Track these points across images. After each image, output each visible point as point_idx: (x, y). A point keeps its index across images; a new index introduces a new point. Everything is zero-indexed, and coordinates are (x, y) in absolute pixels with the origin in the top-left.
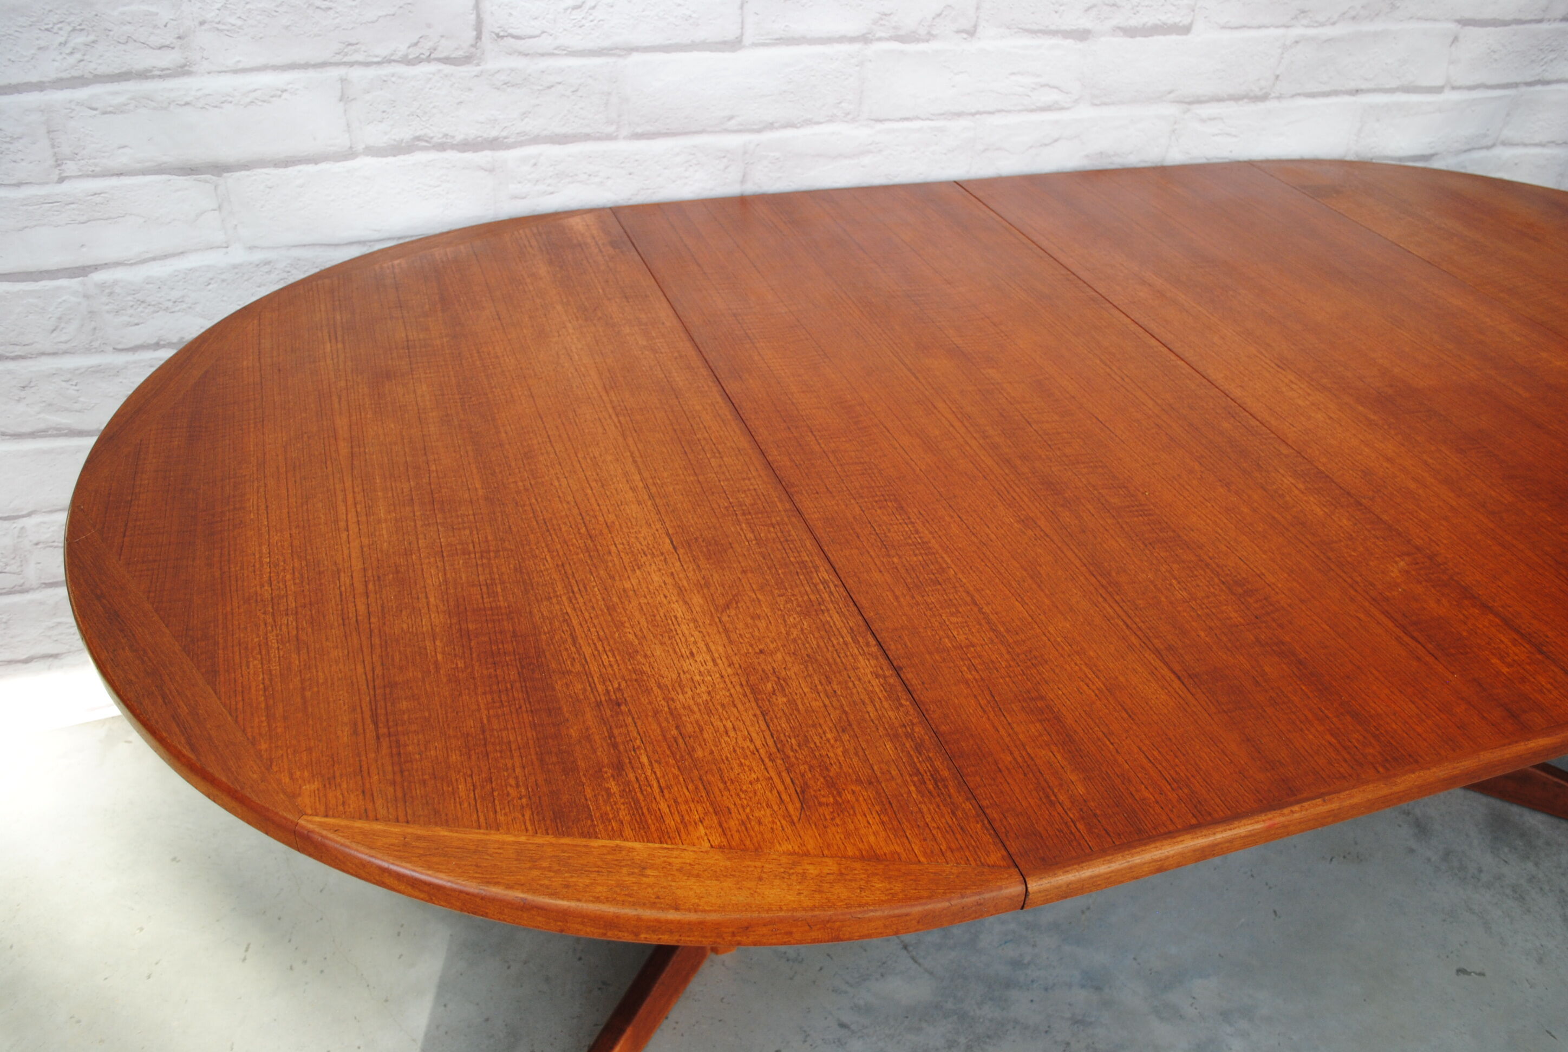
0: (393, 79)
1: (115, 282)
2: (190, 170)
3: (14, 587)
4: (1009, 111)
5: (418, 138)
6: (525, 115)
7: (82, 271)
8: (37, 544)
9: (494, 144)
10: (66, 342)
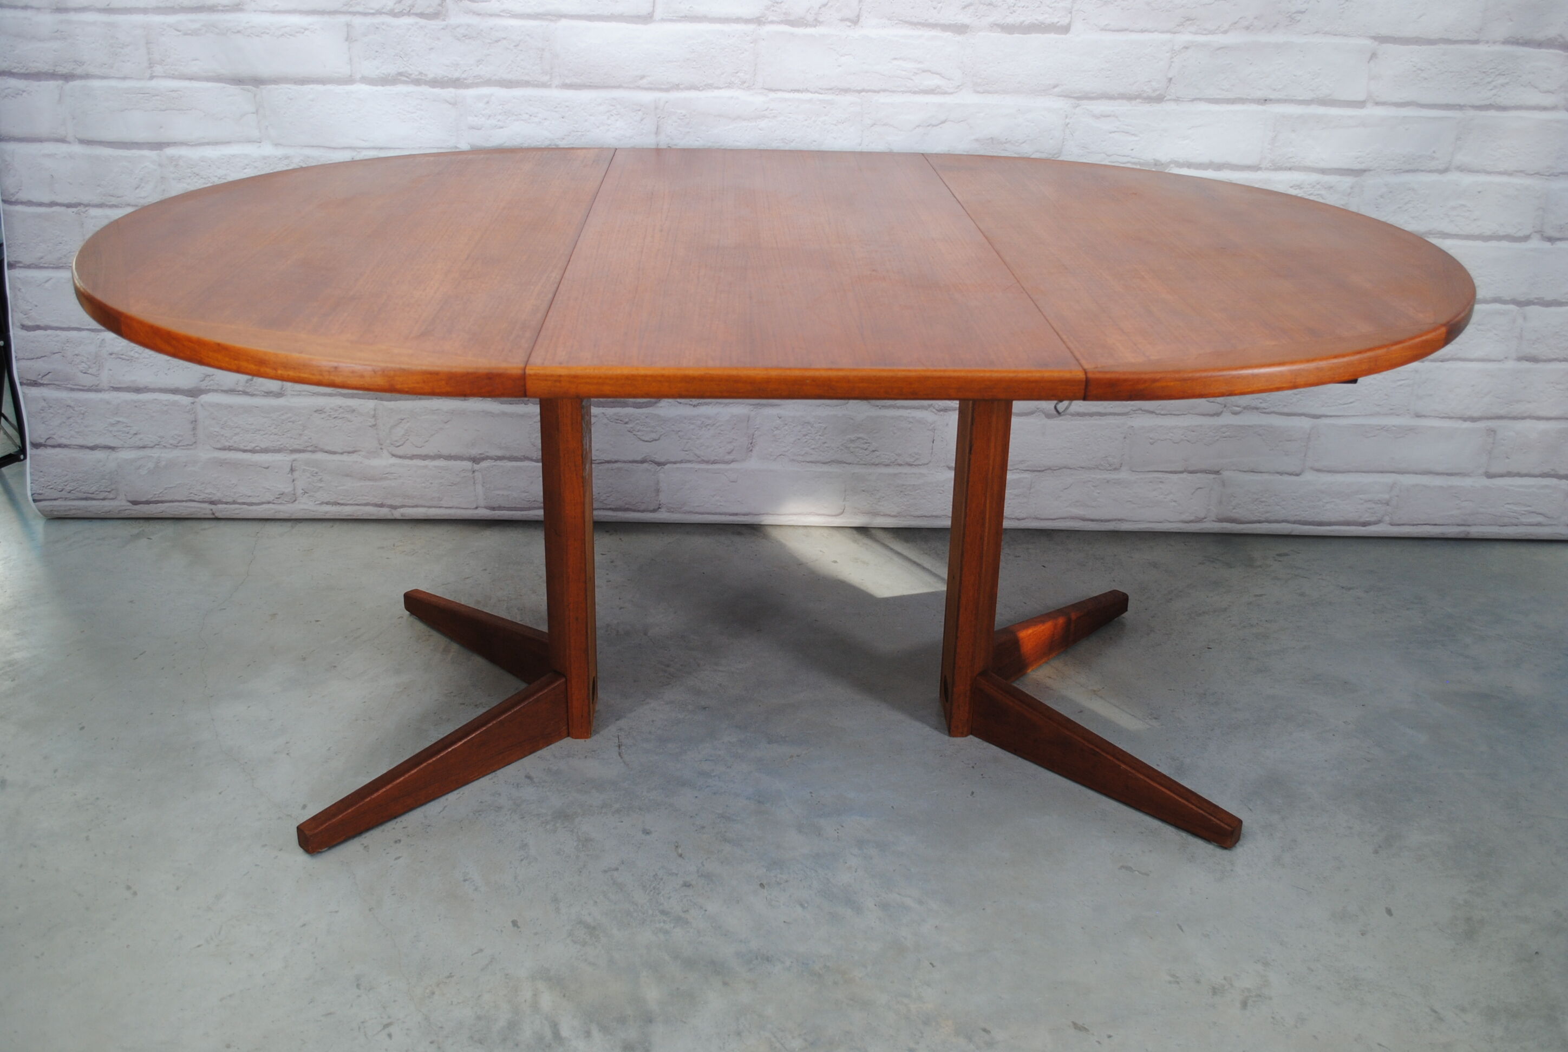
0: (383, 27)
1: (180, 157)
2: (238, 81)
3: (92, 386)
4: (893, 92)
5: (400, 74)
6: (479, 62)
7: (159, 146)
8: (111, 354)
9: (456, 83)
10: (144, 198)
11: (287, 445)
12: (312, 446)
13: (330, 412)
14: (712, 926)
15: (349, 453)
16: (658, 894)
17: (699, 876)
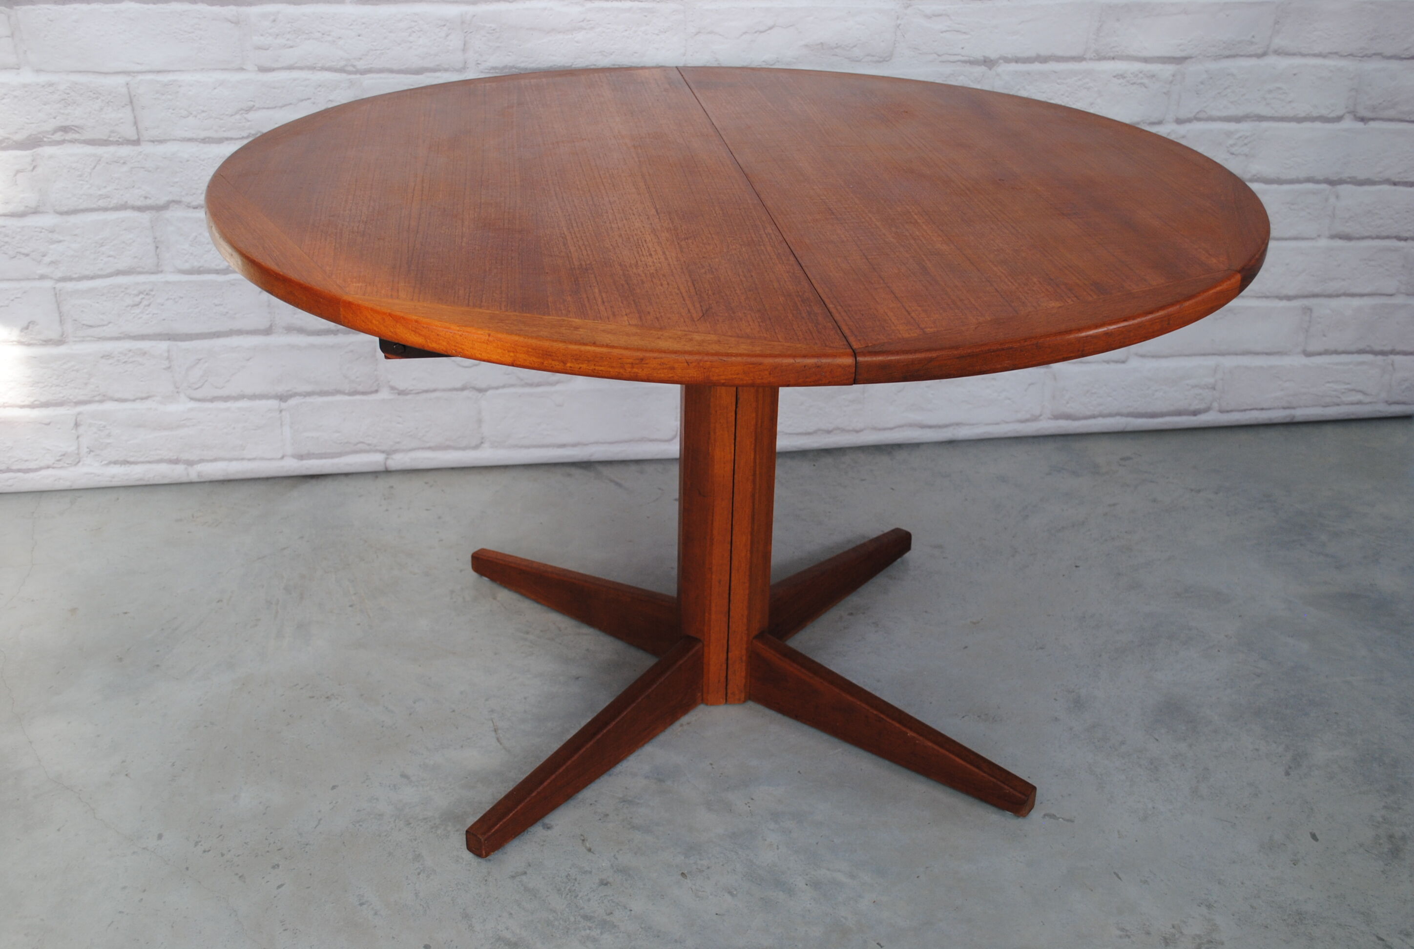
11: (71, 397)
12: (99, 395)
13: (119, 357)
14: (642, 928)
15: (142, 399)
16: (576, 897)
17: (615, 871)
